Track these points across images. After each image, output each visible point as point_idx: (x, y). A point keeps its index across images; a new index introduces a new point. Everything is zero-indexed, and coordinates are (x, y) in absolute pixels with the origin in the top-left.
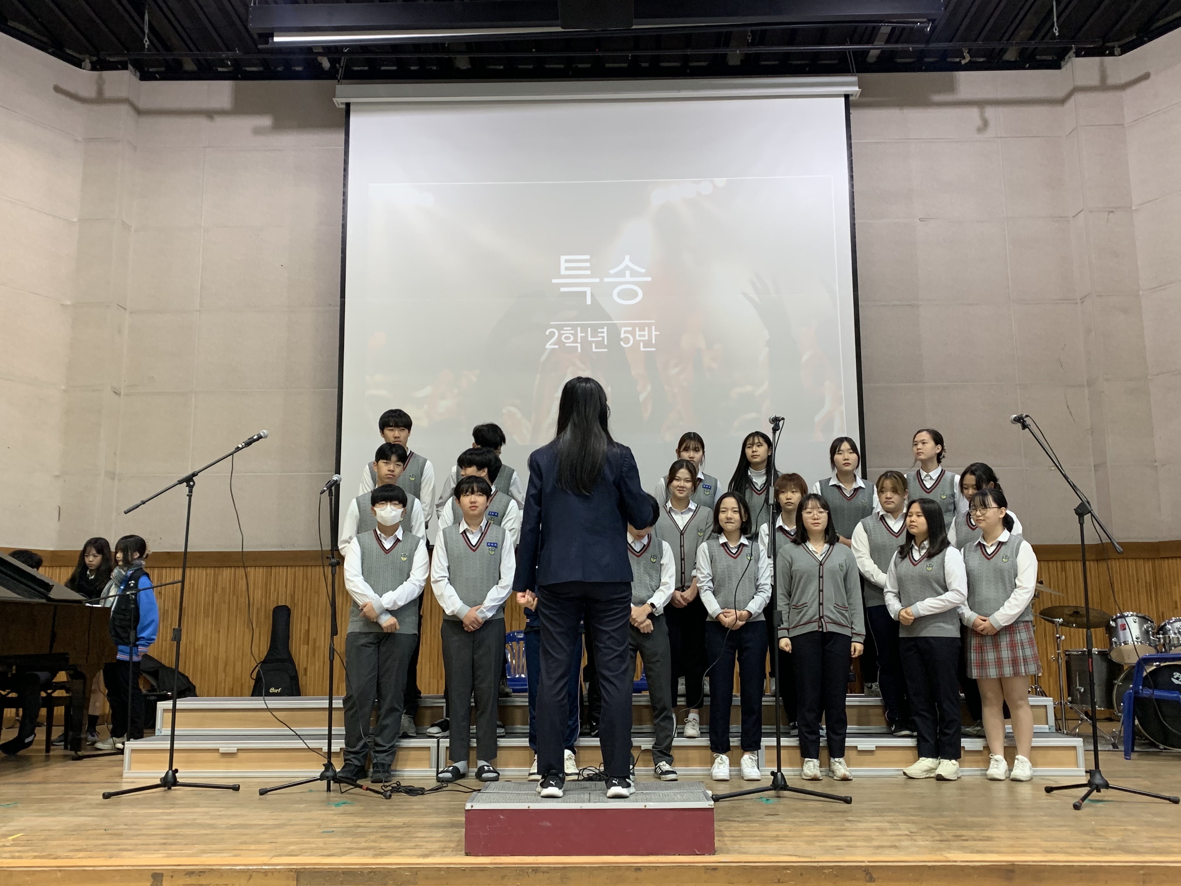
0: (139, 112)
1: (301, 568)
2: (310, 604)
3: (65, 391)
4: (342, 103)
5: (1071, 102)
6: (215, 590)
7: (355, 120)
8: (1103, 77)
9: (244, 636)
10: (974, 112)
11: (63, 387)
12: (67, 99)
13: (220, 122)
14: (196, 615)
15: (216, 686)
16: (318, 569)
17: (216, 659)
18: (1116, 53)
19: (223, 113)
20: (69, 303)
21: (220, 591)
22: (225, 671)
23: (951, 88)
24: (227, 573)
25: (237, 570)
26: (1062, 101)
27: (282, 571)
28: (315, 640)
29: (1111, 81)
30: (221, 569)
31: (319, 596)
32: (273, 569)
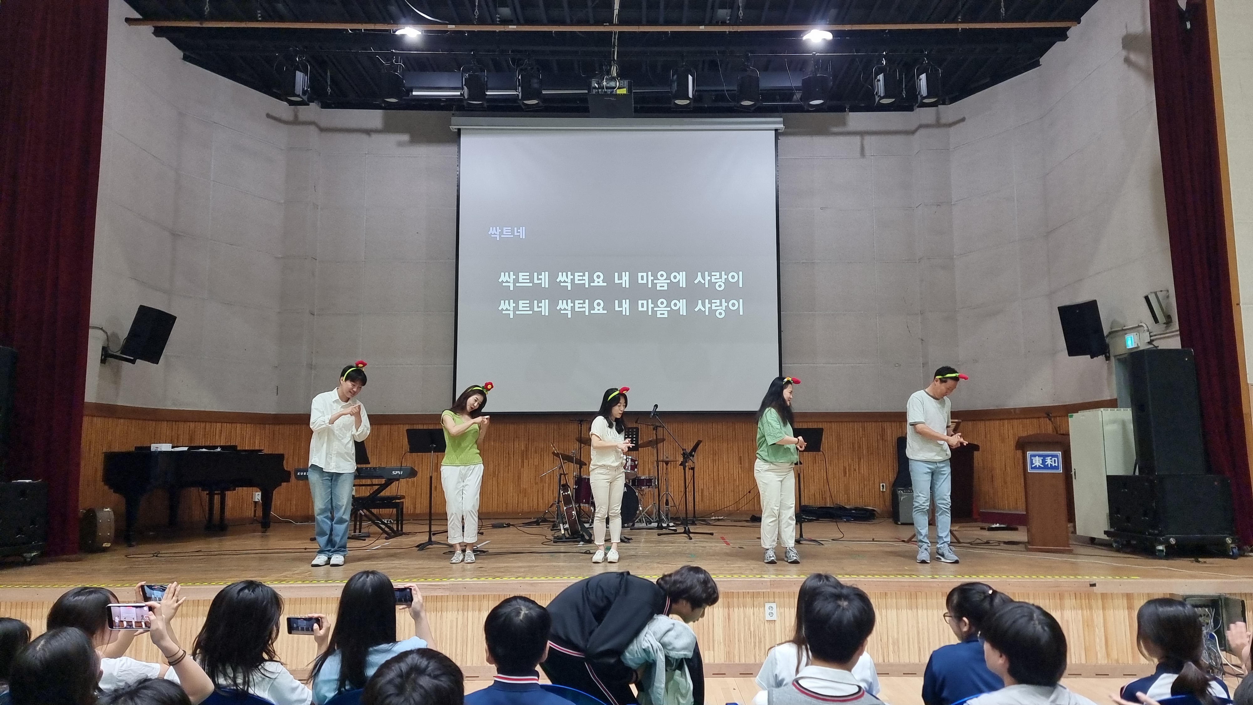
0: (322, 130)
3: (279, 313)
4: (455, 129)
5: (918, 134)
7: (463, 139)
8: (938, 119)
10: (858, 139)
11: (278, 311)
12: (276, 123)
13: (375, 137)
18: (947, 103)
19: (376, 131)
20: (280, 256)
23: (844, 124)
24: (385, 429)
25: (392, 426)
26: (913, 132)
29: (943, 121)
30: (382, 426)
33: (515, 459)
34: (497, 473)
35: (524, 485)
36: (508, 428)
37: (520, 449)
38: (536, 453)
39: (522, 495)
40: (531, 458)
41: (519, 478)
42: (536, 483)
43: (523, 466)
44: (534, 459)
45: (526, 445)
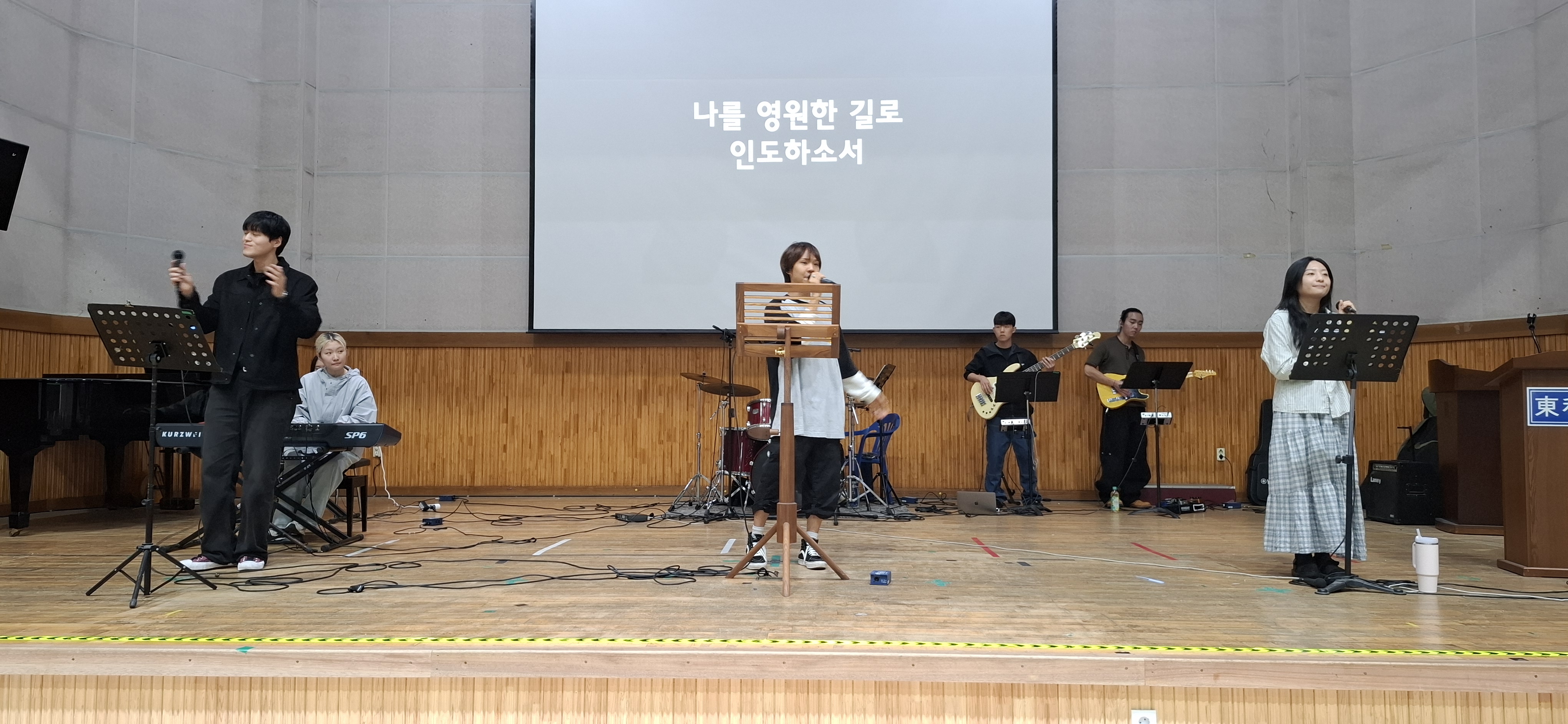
1: (499, 350)
2: (508, 384)
3: (257, 170)
6: (414, 369)
9: (444, 415)
11: (256, 167)
14: (397, 392)
15: (419, 462)
16: (515, 351)
17: (418, 436)
20: (257, 80)
21: (419, 371)
22: (427, 448)
24: (426, 355)
25: (436, 351)
27: (480, 352)
28: (513, 419)
30: (420, 350)
31: (516, 377)
32: (471, 350)
33: (627, 405)
34: (599, 426)
35: (643, 442)
36: (616, 355)
37: (635, 390)
38: (660, 395)
39: (638, 460)
40: (653, 403)
41: (634, 434)
42: (661, 442)
43: (639, 414)
44: (657, 405)
45: (645, 381)
